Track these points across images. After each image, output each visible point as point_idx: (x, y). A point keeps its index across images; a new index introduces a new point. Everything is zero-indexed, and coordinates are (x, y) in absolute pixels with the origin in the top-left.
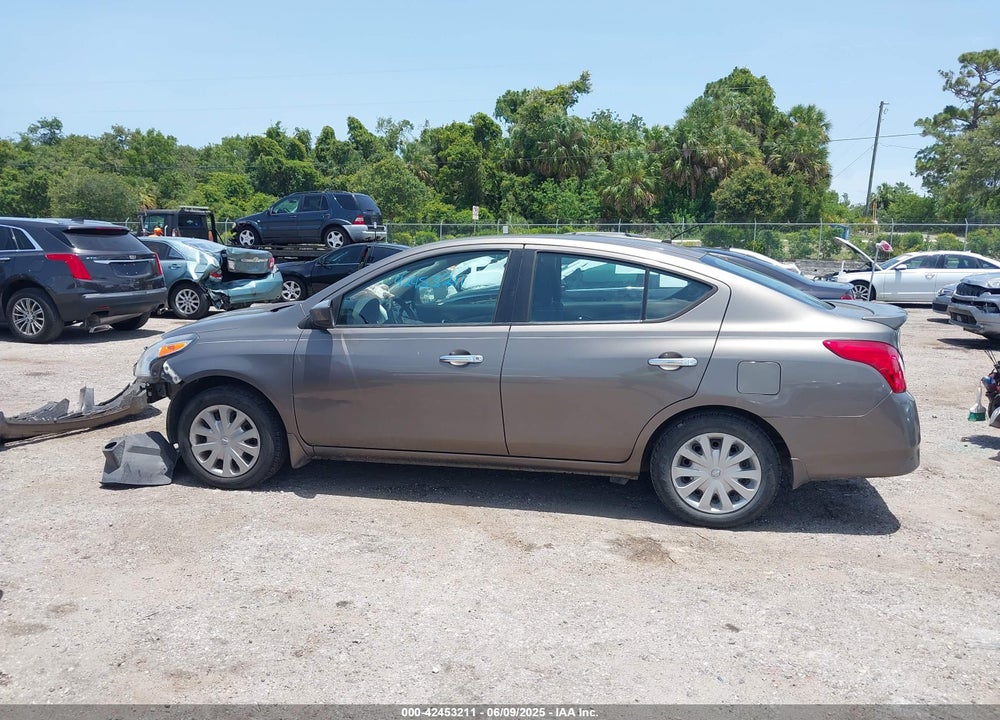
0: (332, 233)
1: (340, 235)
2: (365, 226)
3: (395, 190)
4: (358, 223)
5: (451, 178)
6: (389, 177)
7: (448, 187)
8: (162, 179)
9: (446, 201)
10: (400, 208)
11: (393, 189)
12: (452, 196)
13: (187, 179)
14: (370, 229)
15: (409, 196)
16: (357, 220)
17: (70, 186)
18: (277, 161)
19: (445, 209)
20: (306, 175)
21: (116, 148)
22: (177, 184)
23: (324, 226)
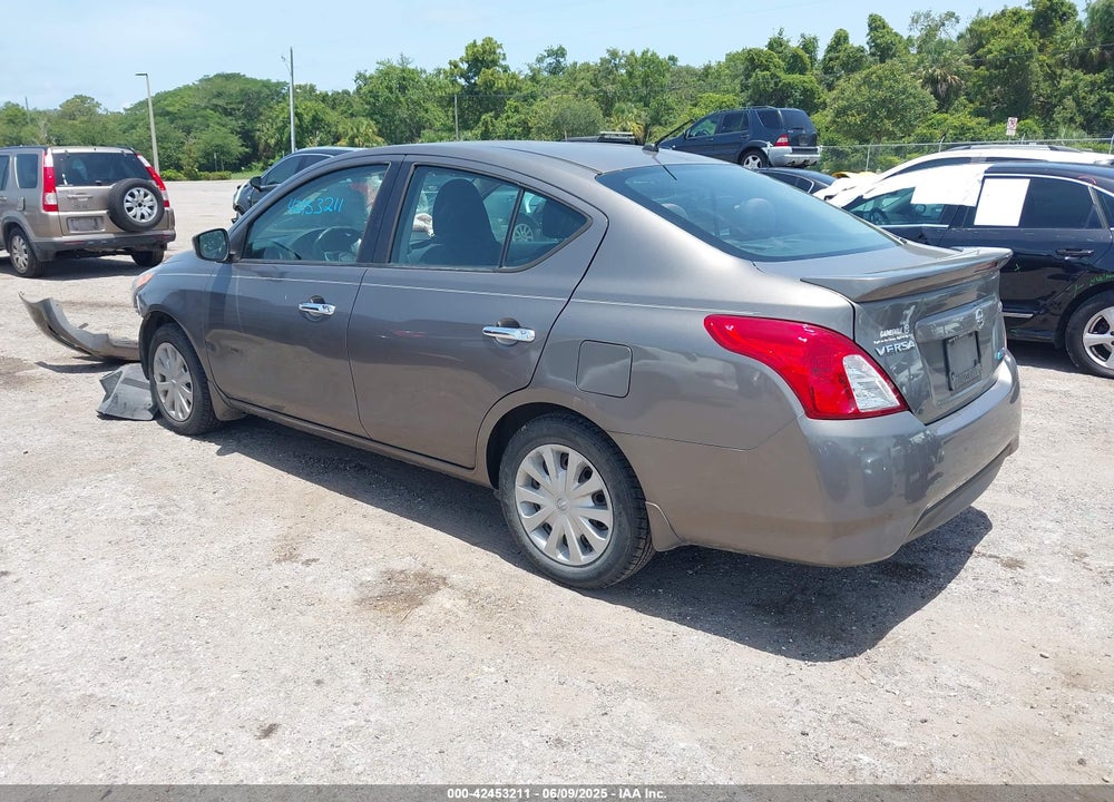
0: (750, 158)
1: (759, 160)
2: (790, 148)
3: (883, 103)
4: (781, 144)
5: (990, 81)
6: (879, 86)
7: (984, 95)
8: (653, 104)
9: (977, 113)
10: (888, 125)
11: (884, 101)
12: (989, 105)
13: (680, 102)
14: (794, 151)
15: (905, 109)
16: (780, 140)
17: (547, 116)
18: (773, 76)
19: (973, 124)
20: (805, 91)
21: (611, 72)
22: (669, 109)
23: (742, 149)
